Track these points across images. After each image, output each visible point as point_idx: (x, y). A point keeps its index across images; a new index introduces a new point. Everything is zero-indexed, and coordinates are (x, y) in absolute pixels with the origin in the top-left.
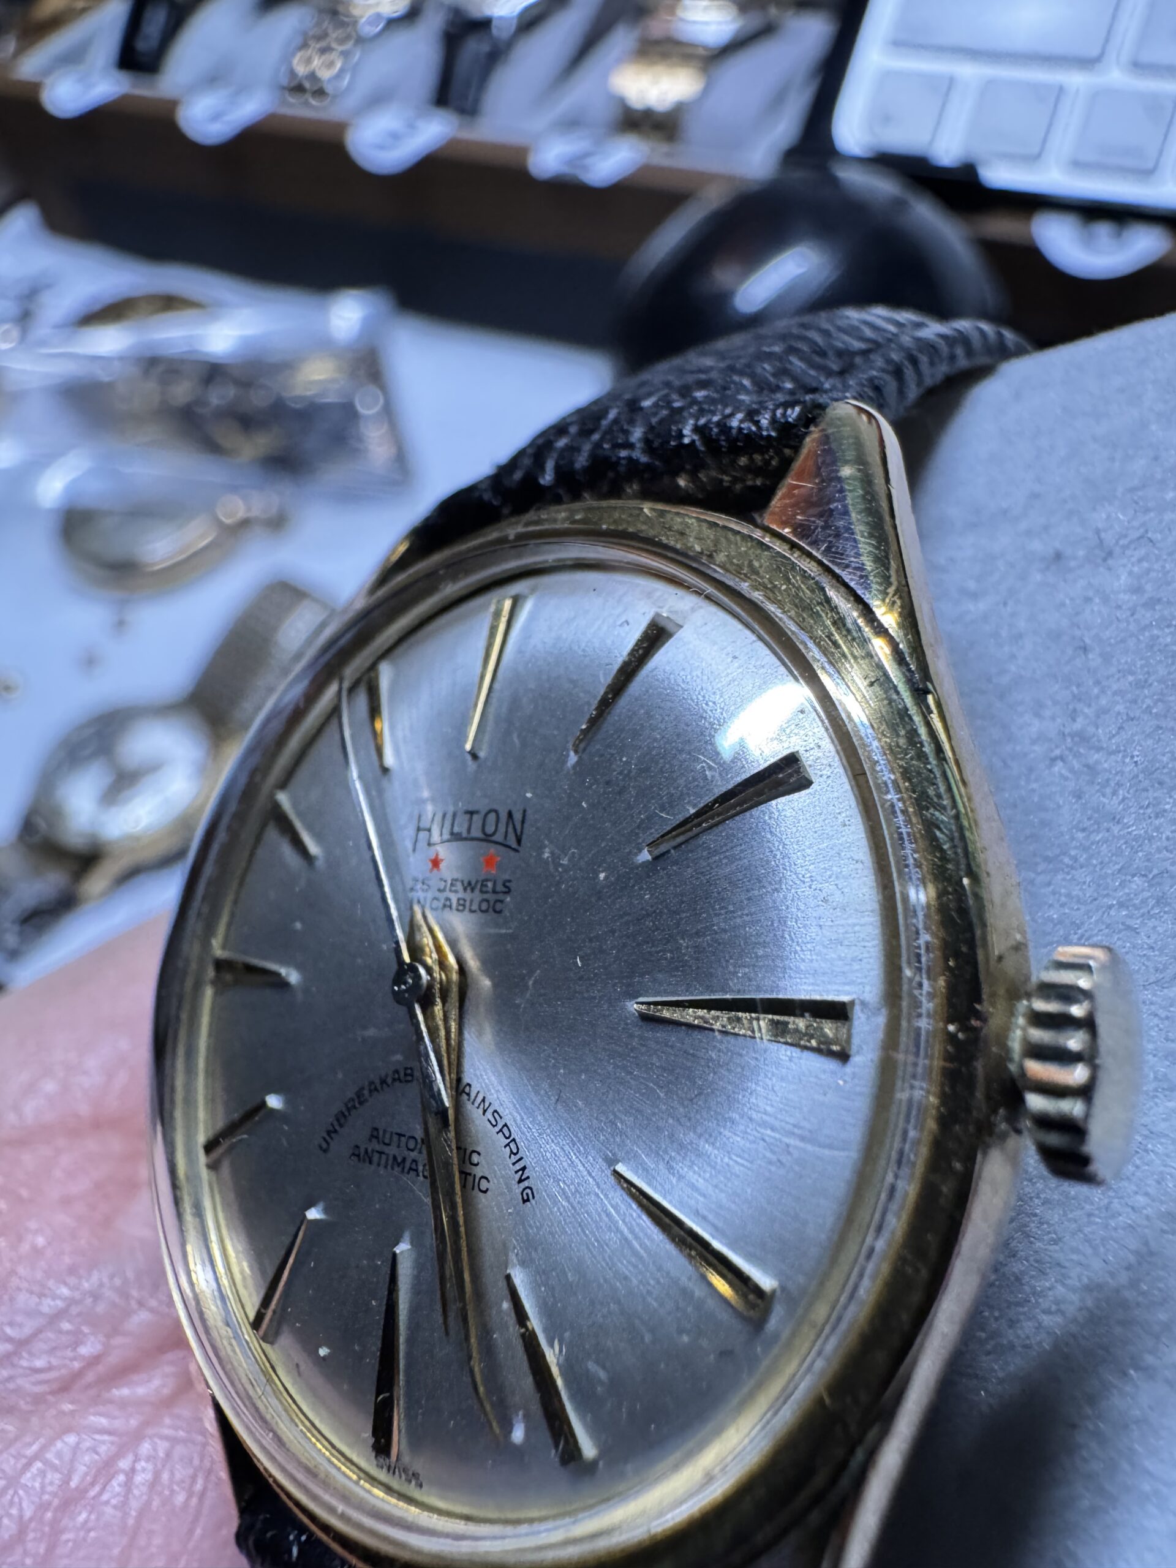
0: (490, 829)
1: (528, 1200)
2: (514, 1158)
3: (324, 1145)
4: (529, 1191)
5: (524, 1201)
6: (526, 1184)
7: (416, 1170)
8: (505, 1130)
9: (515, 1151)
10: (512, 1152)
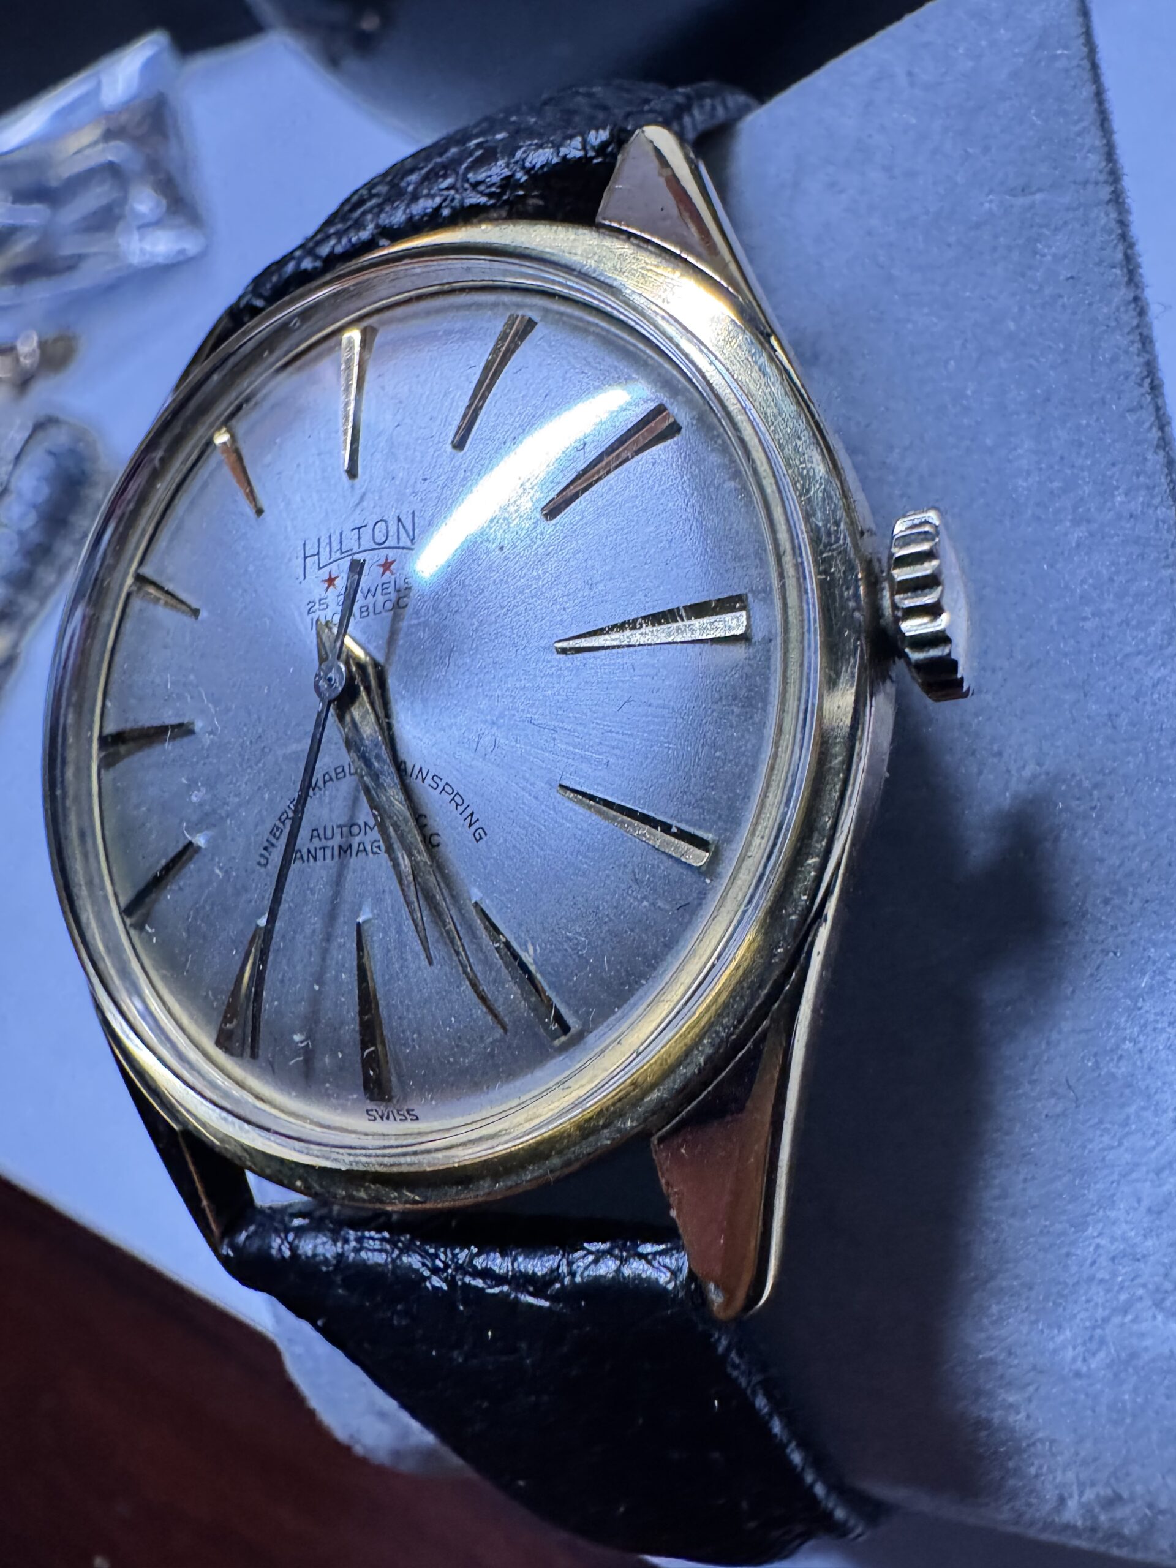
0: (380, 538)
1: (481, 838)
2: (461, 809)
3: (263, 861)
4: (480, 831)
5: (477, 841)
6: (477, 825)
7: (365, 850)
8: (447, 788)
9: (460, 802)
10: (457, 805)
